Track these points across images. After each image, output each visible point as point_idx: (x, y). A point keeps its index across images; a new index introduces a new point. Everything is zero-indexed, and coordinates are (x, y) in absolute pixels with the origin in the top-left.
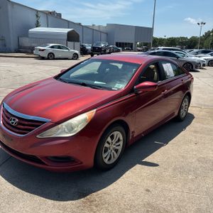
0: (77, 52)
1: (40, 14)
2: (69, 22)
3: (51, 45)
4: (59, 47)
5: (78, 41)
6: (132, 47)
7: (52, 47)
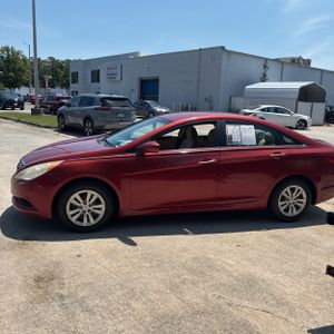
0: (306, 117)
3: (264, 106)
5: (323, 101)
7: (263, 110)
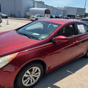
1: (35, 2)
2: (47, 5)
4: (40, 16)
5: (50, 14)
6: (74, 17)
7: (38, 16)
